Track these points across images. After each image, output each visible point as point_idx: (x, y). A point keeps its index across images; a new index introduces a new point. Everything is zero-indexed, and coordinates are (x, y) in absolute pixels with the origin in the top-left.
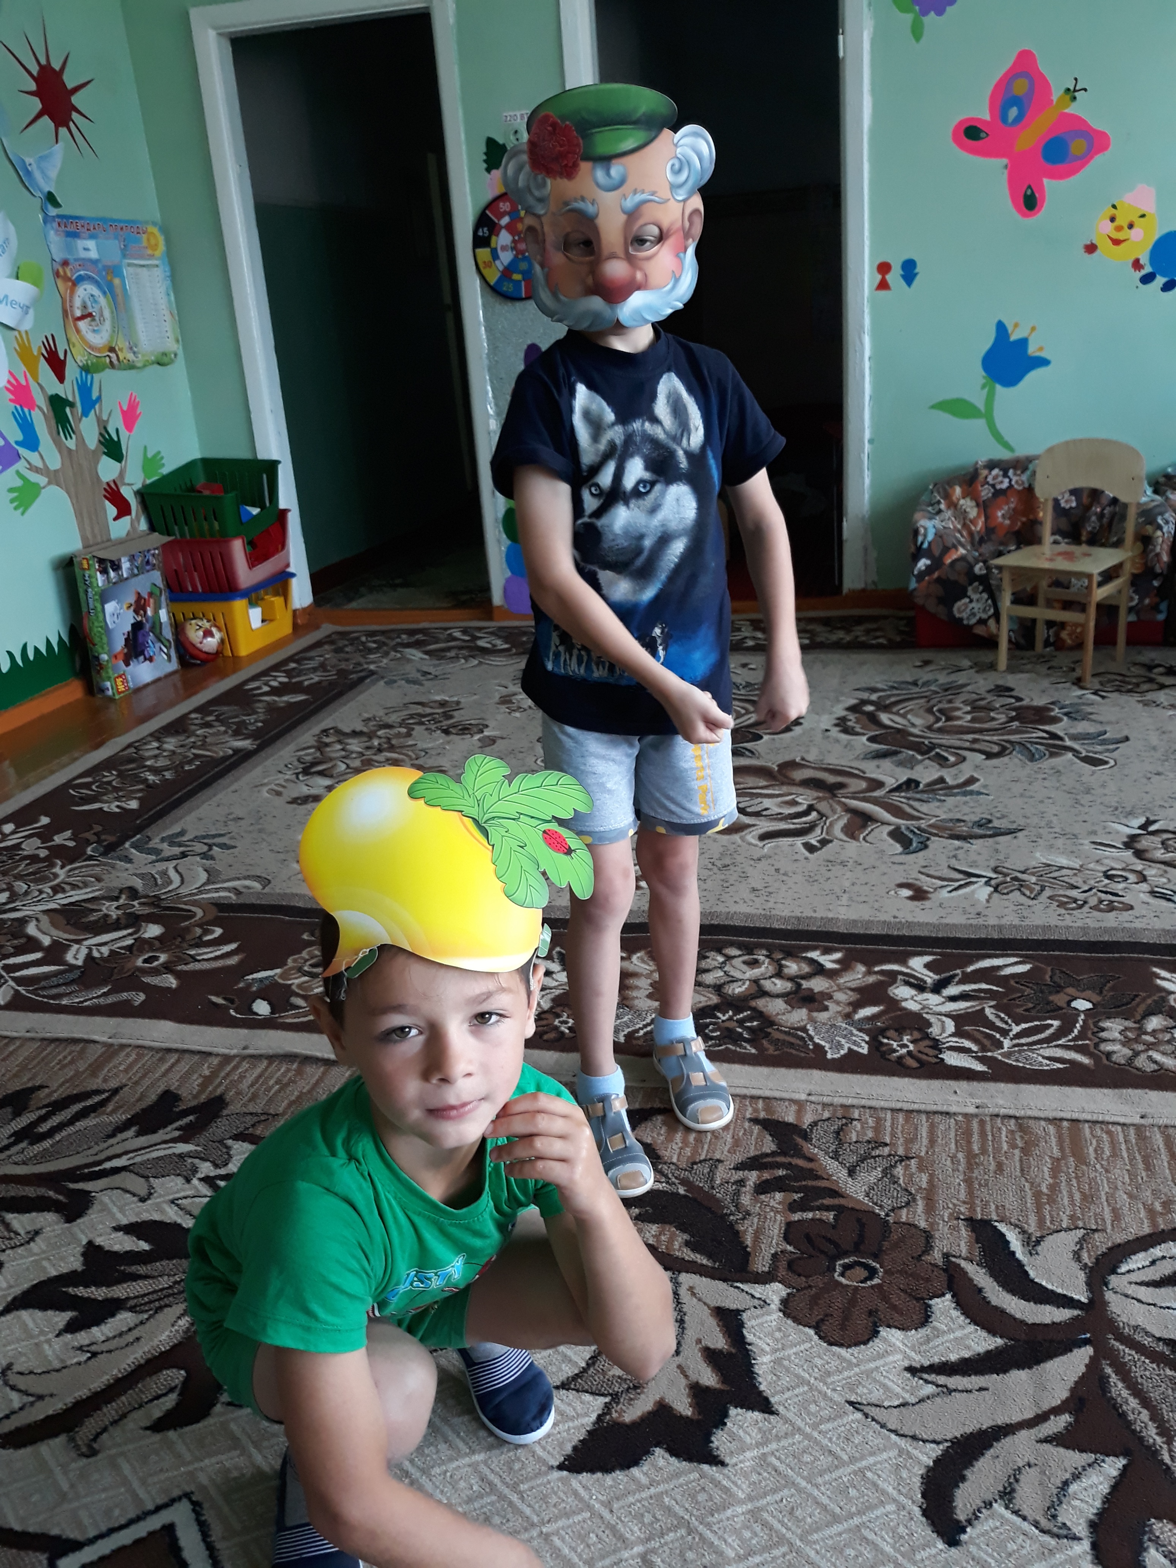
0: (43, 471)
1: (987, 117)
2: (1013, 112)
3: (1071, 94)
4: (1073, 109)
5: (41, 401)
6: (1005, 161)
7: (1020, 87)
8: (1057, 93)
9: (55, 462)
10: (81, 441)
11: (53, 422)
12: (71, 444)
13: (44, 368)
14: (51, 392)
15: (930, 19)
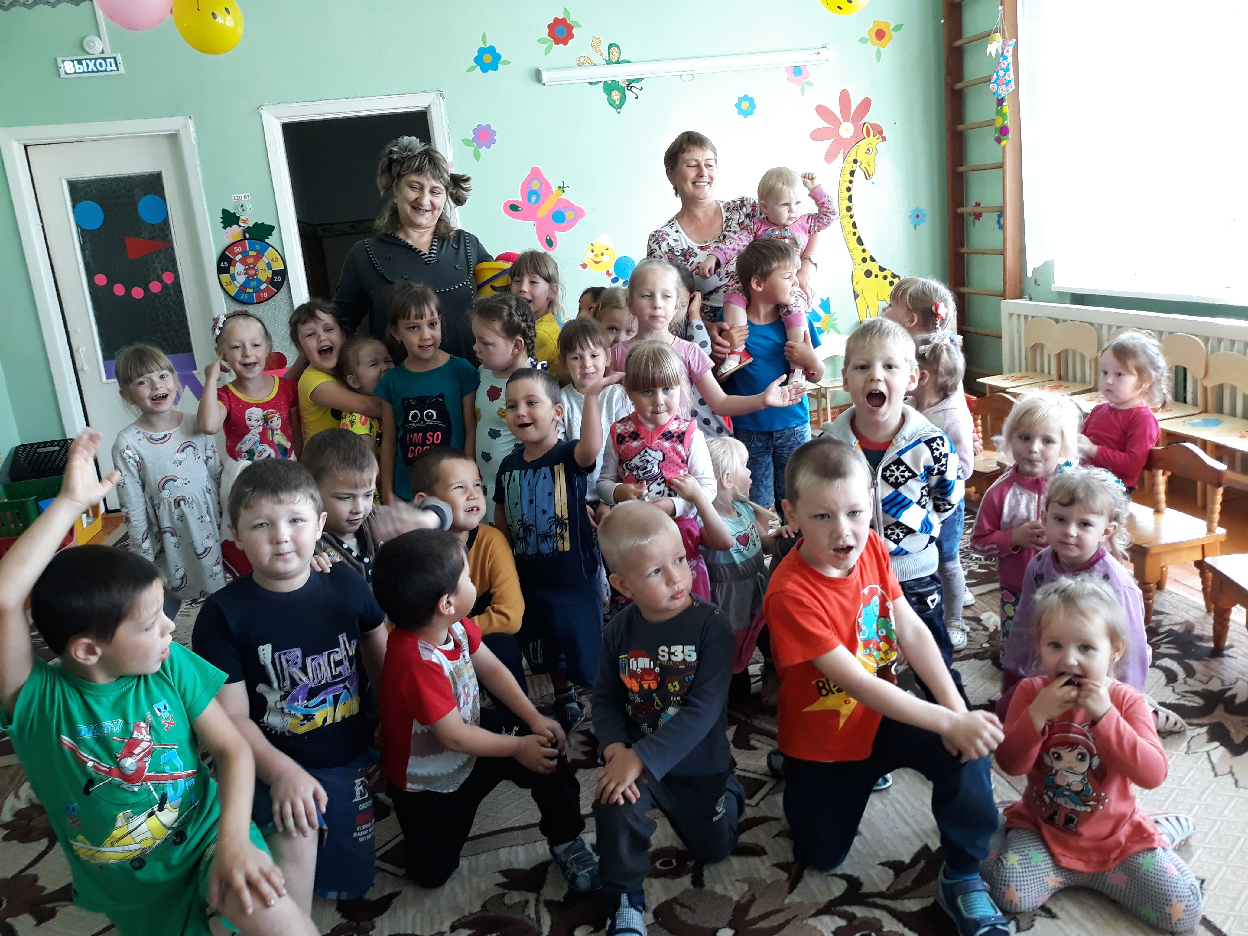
1: (520, 200)
2: (534, 198)
3: (562, 189)
4: (564, 196)
6: (533, 222)
8: (555, 189)
15: (483, 150)
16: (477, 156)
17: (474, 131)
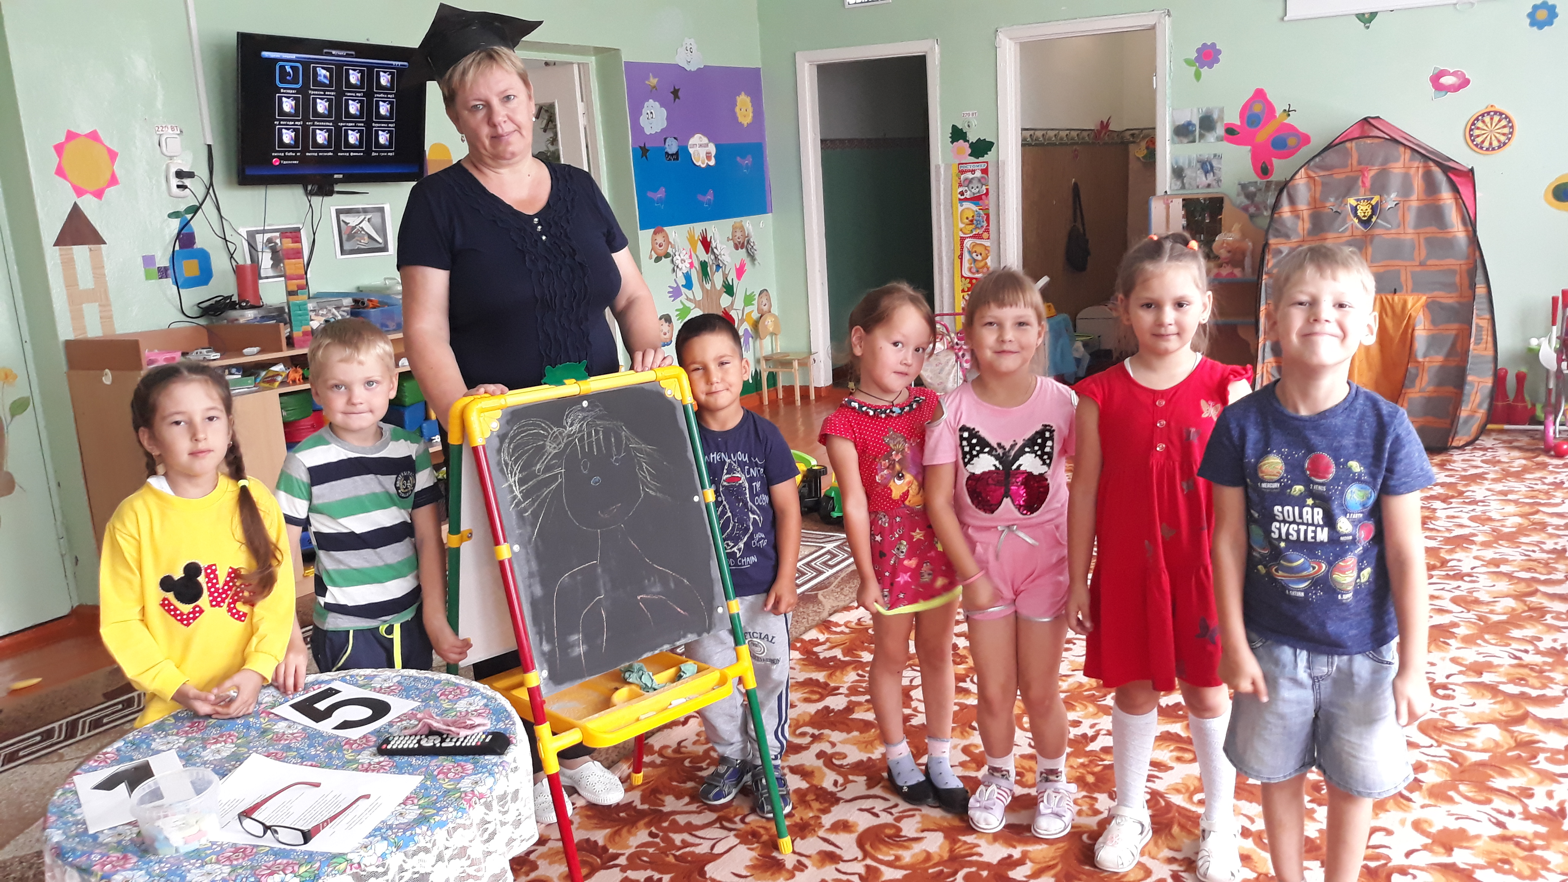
0: (693, 301)
1: (1238, 123)
2: (1254, 122)
3: (1287, 112)
4: (1288, 121)
5: (697, 264)
6: (1249, 148)
7: (1258, 108)
8: (1279, 112)
9: (699, 296)
10: (713, 285)
11: (701, 275)
12: (708, 286)
13: (700, 246)
14: (702, 259)
15: (1205, 70)
16: (1198, 76)
17: (1198, 50)
